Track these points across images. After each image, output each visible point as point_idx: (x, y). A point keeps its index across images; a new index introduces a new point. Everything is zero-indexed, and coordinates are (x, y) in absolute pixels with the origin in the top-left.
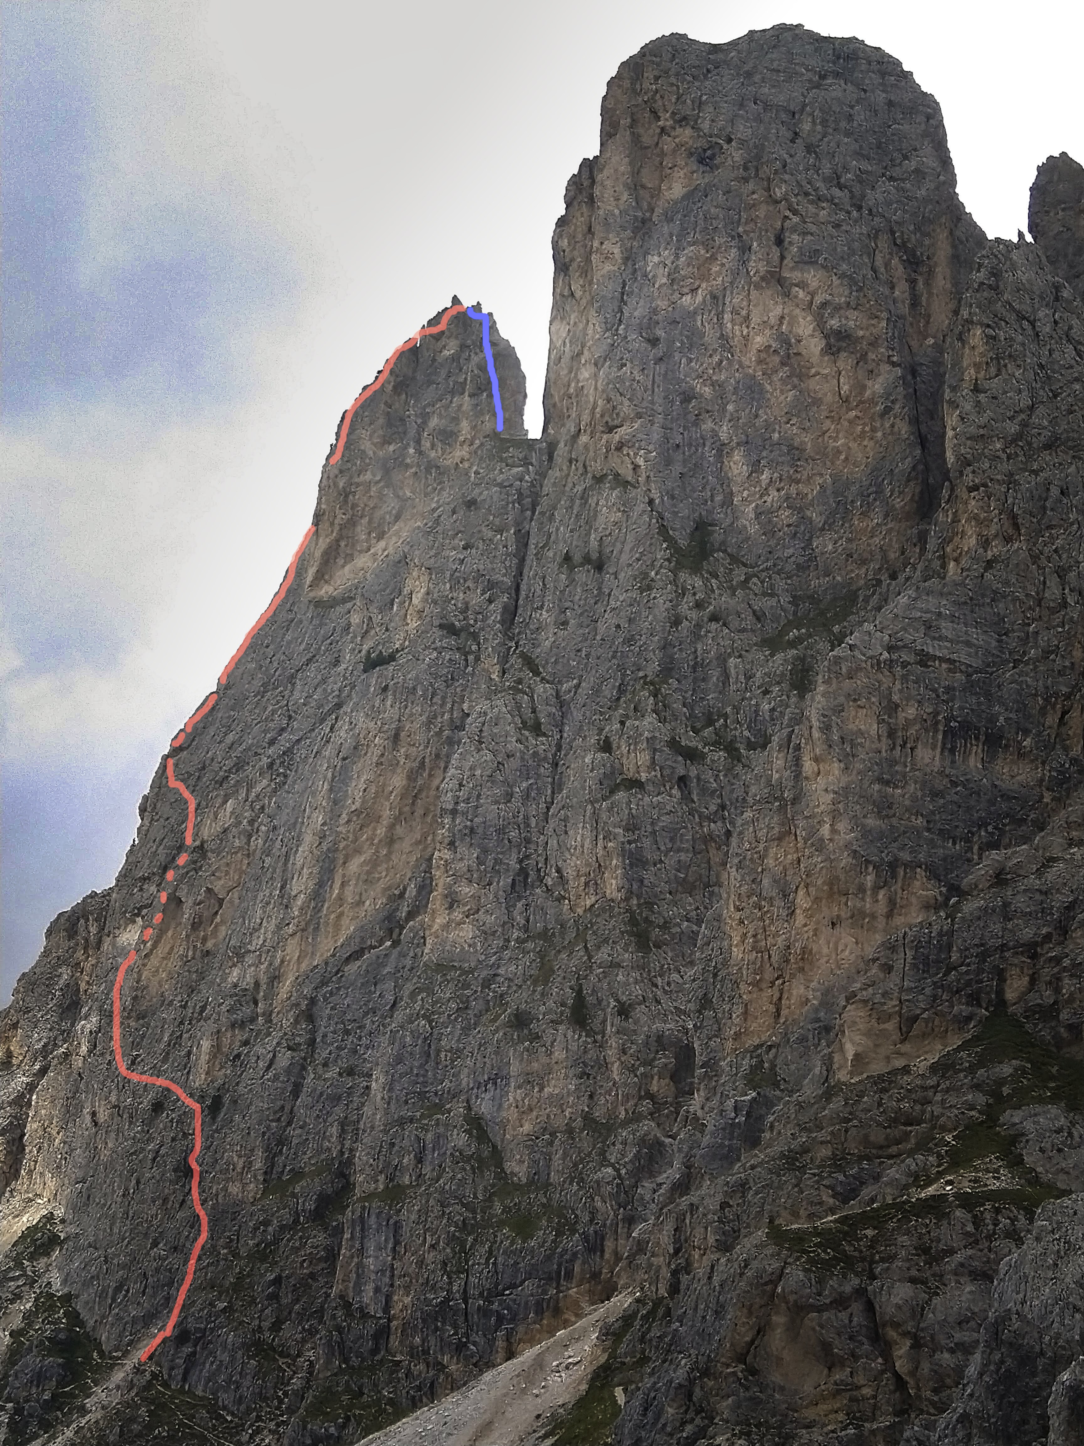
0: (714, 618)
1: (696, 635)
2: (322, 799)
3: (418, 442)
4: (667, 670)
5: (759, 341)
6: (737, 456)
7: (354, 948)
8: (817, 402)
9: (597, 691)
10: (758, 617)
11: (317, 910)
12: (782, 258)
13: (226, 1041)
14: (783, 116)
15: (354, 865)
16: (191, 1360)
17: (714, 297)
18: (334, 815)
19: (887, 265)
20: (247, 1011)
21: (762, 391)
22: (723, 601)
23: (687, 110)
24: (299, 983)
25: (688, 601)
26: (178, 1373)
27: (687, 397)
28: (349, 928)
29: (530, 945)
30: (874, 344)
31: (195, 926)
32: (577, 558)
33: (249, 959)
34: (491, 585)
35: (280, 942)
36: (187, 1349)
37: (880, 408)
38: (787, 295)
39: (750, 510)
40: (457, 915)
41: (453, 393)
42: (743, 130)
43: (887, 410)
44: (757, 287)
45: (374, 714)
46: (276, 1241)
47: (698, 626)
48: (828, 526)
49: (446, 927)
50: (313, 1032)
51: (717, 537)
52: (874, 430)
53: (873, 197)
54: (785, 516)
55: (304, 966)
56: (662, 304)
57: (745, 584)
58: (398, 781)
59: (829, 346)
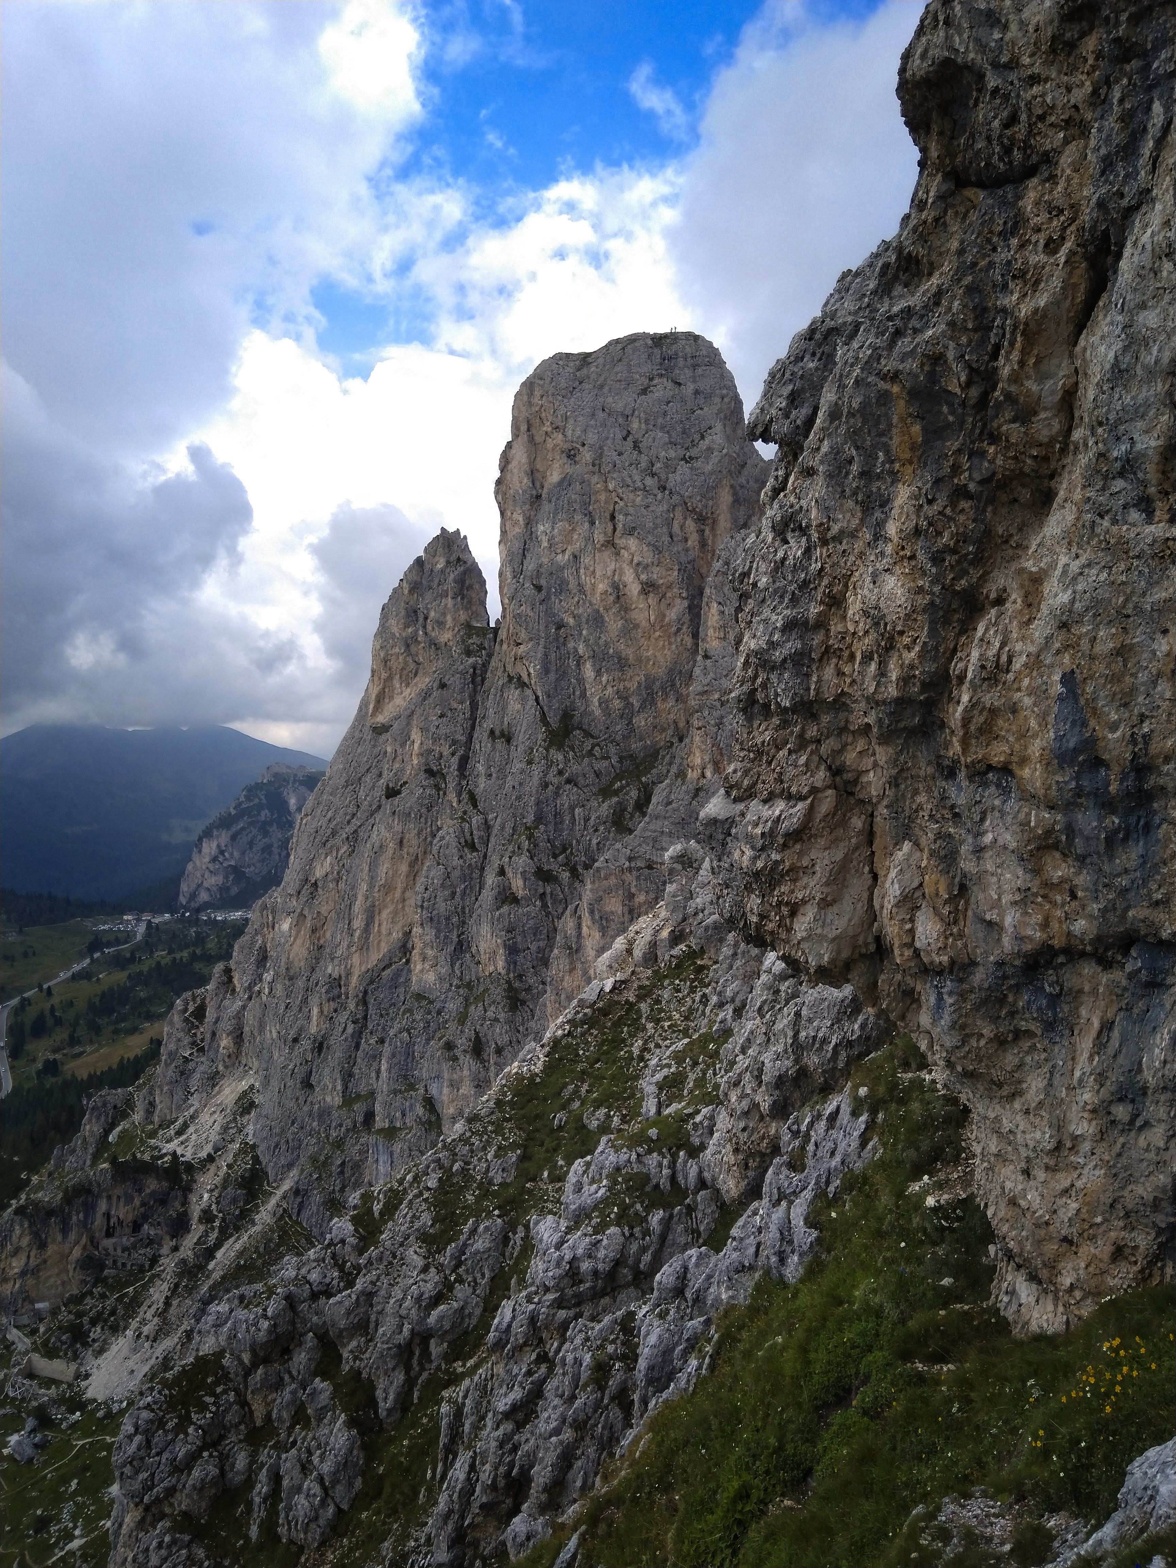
0: (568, 781)
1: (557, 794)
2: (365, 875)
3: (425, 627)
4: (539, 819)
5: (601, 587)
6: (588, 665)
7: (386, 962)
8: (636, 626)
9: (503, 828)
10: (598, 774)
11: (367, 938)
12: (615, 530)
13: (326, 1009)
14: (620, 420)
15: (385, 914)
16: (301, 1206)
17: (575, 557)
18: (371, 886)
19: (682, 527)
20: (336, 991)
21: (603, 622)
22: (575, 768)
23: (559, 423)
24: (361, 977)
25: (554, 770)
26: (295, 1211)
27: (560, 626)
28: (384, 948)
29: (461, 991)
30: (670, 587)
31: (314, 931)
32: (497, 733)
33: (336, 962)
34: (454, 742)
35: (349, 956)
36: (299, 1200)
37: (674, 629)
38: (618, 554)
39: (596, 700)
40: (427, 966)
41: (442, 596)
42: (592, 438)
43: (679, 630)
44: (600, 551)
45: (390, 828)
46: (345, 1137)
47: (558, 788)
48: (642, 708)
49: (422, 971)
50: (367, 1010)
51: (576, 719)
52: (670, 644)
53: (674, 480)
54: (617, 703)
55: (363, 969)
56: (545, 560)
57: (590, 753)
58: (404, 868)
59: (643, 589)
